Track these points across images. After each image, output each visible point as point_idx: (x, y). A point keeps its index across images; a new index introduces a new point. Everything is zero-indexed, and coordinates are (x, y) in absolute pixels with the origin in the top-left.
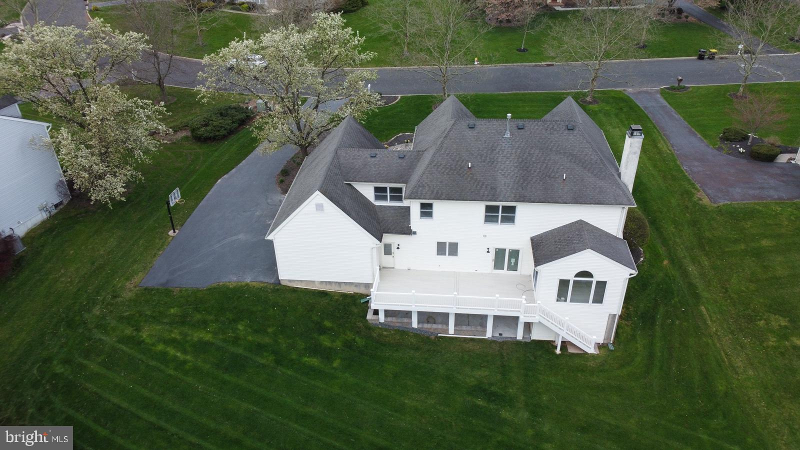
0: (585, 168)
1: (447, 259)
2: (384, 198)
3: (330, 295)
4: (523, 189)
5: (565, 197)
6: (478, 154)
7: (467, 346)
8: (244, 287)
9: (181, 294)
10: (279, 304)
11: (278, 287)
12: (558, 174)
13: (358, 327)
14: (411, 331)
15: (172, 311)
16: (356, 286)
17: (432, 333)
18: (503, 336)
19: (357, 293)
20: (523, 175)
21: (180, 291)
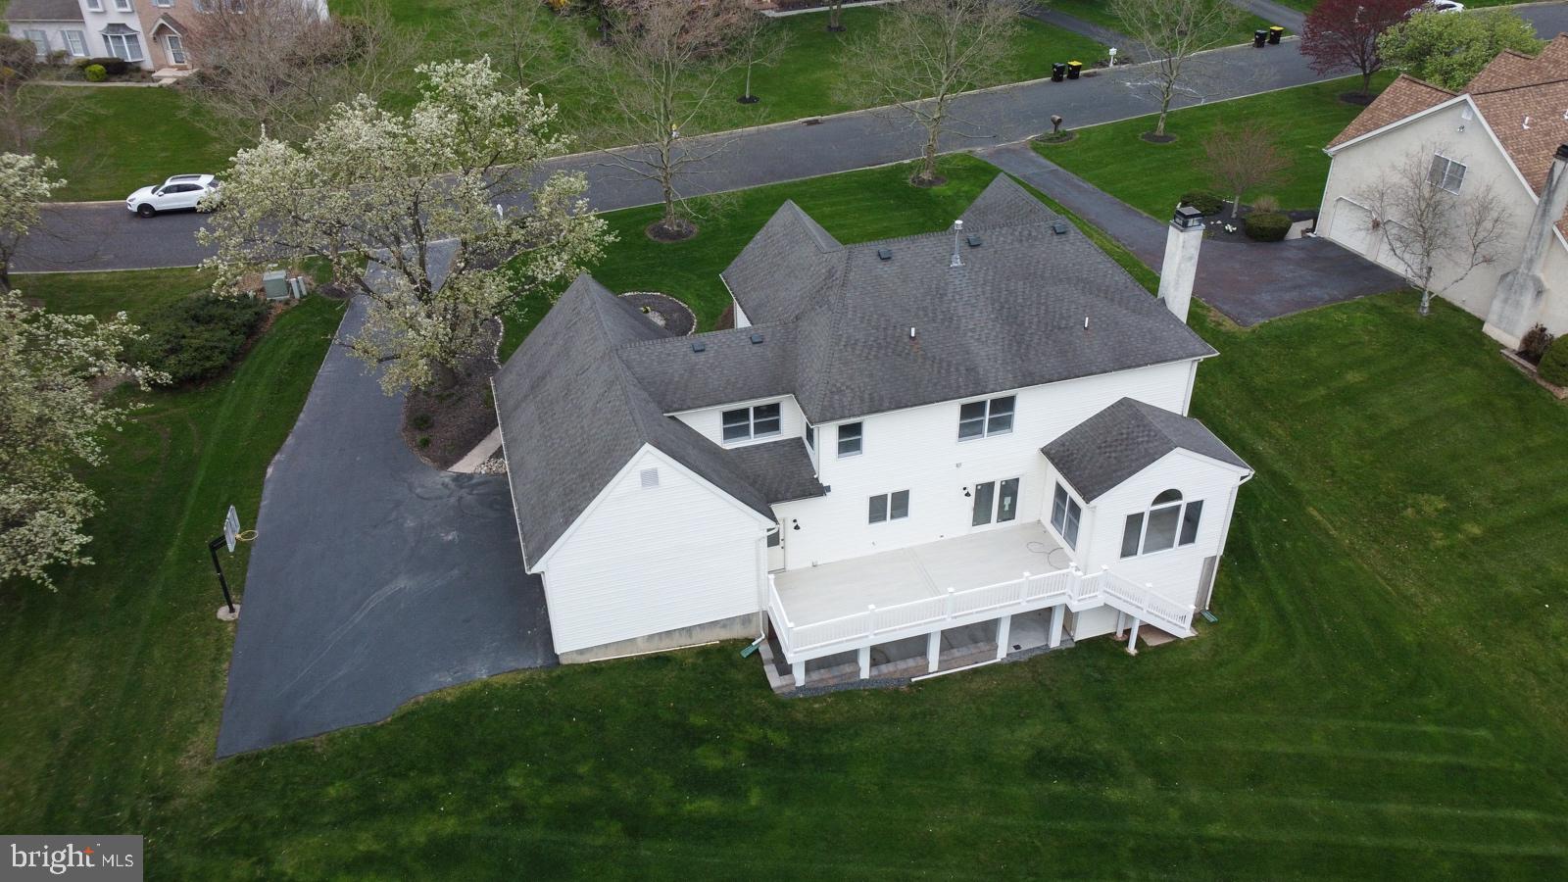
0: (1112, 300)
1: (890, 526)
2: (743, 432)
3: (675, 659)
4: (1023, 361)
5: (1100, 360)
6: (918, 308)
7: (974, 686)
8: (482, 690)
9: (336, 748)
10: (577, 708)
11: (558, 672)
12: (1073, 321)
13: (759, 708)
14: (862, 688)
15: (332, 791)
16: (724, 626)
17: (898, 680)
18: (1023, 648)
19: (727, 641)
20: (1013, 334)
21: (330, 740)
